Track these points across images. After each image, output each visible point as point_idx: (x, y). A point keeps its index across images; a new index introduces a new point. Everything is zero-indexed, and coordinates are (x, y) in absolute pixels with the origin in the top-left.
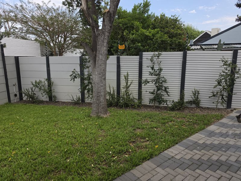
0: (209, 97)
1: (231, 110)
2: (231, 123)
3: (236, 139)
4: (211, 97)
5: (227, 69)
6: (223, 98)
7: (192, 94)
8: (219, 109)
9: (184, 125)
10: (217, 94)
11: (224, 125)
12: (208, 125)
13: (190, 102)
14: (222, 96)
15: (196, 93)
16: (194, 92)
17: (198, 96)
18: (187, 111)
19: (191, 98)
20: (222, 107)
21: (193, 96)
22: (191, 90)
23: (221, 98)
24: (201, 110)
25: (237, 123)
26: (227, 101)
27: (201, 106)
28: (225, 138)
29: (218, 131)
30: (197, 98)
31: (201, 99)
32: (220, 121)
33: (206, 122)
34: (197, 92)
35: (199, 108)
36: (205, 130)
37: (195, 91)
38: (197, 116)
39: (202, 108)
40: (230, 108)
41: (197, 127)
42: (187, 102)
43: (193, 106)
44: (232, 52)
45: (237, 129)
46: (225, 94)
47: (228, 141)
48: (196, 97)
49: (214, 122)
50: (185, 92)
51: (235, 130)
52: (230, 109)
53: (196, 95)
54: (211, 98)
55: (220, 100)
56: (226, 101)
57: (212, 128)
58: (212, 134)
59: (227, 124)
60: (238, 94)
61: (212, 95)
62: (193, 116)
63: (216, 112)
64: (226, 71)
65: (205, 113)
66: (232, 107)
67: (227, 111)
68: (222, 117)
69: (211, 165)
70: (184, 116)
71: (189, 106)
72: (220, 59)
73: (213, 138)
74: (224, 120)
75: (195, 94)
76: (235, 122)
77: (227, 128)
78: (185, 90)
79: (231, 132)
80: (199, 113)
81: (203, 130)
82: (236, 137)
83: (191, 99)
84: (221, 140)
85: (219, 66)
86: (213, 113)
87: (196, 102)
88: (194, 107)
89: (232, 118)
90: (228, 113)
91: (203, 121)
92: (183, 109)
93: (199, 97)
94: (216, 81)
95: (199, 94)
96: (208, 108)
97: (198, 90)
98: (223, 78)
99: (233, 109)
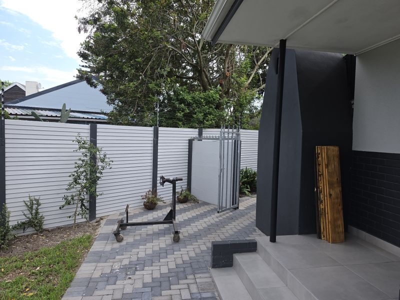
0: (60, 208)
1: (97, 222)
2: (108, 248)
3: (130, 278)
4: (63, 206)
5: (86, 155)
6: (83, 205)
7: (26, 208)
8: (78, 226)
9: (26, 288)
10: (73, 199)
11: (100, 257)
12: (74, 267)
13: (22, 226)
14: (82, 202)
15: (33, 205)
16: (29, 204)
17: (37, 209)
18: (18, 249)
19: (24, 217)
20: (84, 220)
21: (27, 212)
22: (22, 200)
23: (79, 205)
24: (47, 237)
25: (117, 245)
26: (88, 207)
27: (44, 227)
28: (115, 284)
29: (97, 275)
30: (37, 213)
31: (44, 214)
32: (91, 250)
33: (69, 261)
34: (34, 202)
35: (41, 232)
36: (74, 281)
37: (31, 201)
38: (45, 254)
39: (48, 231)
40: (96, 218)
41: (57, 281)
42: (15, 228)
43: (30, 231)
44: (88, 126)
45: (123, 257)
46: (87, 197)
47: (121, 287)
48: (34, 211)
49: (82, 257)
50: (7, 206)
51: (121, 261)
52: (95, 221)
53: (34, 207)
54: (64, 208)
55: (79, 209)
56: (88, 209)
57: (85, 270)
58: (90, 285)
59: (103, 252)
61: (63, 203)
62: (36, 256)
63: (75, 233)
64: (85, 158)
65: (57, 241)
66: (97, 216)
67: (93, 226)
68: (90, 241)
70: (19, 264)
71: (20, 233)
72: (74, 138)
73: (97, 293)
74: (97, 246)
75: (32, 208)
76: (113, 243)
77: (108, 260)
78: (7, 201)
79: (117, 266)
80: (46, 244)
81: (72, 284)
82: (128, 273)
83: (23, 219)
84: (111, 292)
85: (72, 150)
86: (72, 237)
87: (34, 223)
88: (32, 233)
89: (105, 238)
90: (95, 230)
91: (64, 262)
92: (9, 245)
93: (39, 211)
94: (70, 176)
95: (39, 204)
96: (59, 228)
97: (37, 198)
98: (82, 170)
99: (98, 219)
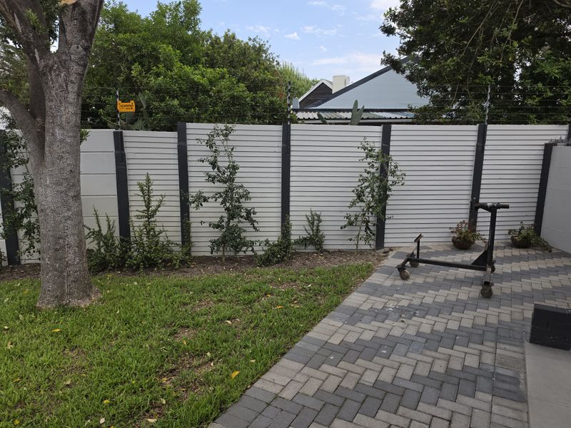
0: (341, 228)
1: (385, 253)
2: (388, 283)
3: (403, 321)
4: (345, 227)
5: (373, 165)
6: (367, 228)
7: (307, 223)
8: (362, 252)
9: (295, 300)
10: (356, 219)
11: (376, 290)
12: (345, 293)
13: (304, 242)
14: (367, 224)
15: (314, 220)
16: (310, 219)
17: (318, 226)
18: (297, 263)
19: (305, 233)
20: (368, 247)
21: (308, 228)
22: (304, 213)
23: (363, 228)
24: (326, 258)
25: (399, 282)
26: (375, 233)
27: (325, 247)
28: (383, 322)
29: (366, 307)
30: (318, 230)
31: (325, 233)
32: (367, 281)
33: (340, 286)
34: (316, 218)
35: (322, 252)
36: (340, 306)
37: (313, 216)
38: (319, 273)
39: (329, 252)
40: (383, 247)
41: (323, 301)
42: (297, 242)
43: (311, 249)
44: (379, 128)
45: (403, 297)
46: (372, 219)
47: (389, 327)
48: (315, 228)
49: (356, 285)
50: (291, 218)
51: (399, 300)
52: (383, 250)
53: (316, 223)
54: (346, 229)
55: (363, 233)
56: (374, 235)
57: (355, 299)
58: (356, 315)
59: (380, 286)
60: (395, 217)
61: (346, 223)
62: (311, 274)
63: (356, 260)
64: (372, 170)
65: (335, 264)
66: (386, 245)
67: (378, 256)
68: (369, 271)
69: (364, 401)
70: (294, 277)
71: (302, 249)
72: (359, 145)
73: (359, 324)
74: (375, 278)
75: (313, 224)
76: (395, 279)
77: (383, 296)
78: (291, 213)
79: (391, 305)
80: (323, 265)
81: (337, 308)
82: (403, 316)
83: (304, 234)
84: (376, 329)
85: (357, 159)
86: (352, 263)
87: (315, 240)
88: (313, 251)
89: (388, 271)
90: (379, 261)
91: (335, 286)
92: (290, 258)
93: (320, 228)
94: (353, 191)
95: (320, 221)
96: (340, 251)
97: (318, 213)
98: (366, 184)
99: (387, 249)
